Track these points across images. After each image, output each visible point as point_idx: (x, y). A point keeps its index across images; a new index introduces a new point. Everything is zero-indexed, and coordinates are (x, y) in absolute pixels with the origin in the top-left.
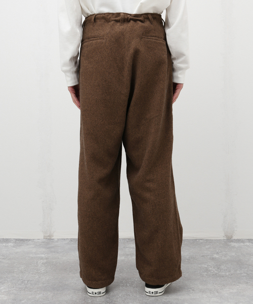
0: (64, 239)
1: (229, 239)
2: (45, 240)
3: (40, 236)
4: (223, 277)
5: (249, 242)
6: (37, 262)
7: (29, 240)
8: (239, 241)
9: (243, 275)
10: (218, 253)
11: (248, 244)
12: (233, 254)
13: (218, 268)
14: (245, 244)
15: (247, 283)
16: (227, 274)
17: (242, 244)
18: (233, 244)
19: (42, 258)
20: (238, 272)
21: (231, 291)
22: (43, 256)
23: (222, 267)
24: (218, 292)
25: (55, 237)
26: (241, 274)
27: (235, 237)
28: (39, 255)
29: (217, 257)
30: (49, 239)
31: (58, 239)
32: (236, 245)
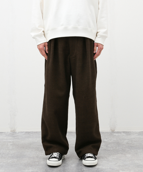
0: (22, 132)
1: (113, 132)
2: (11, 132)
3: (9, 130)
4: (109, 150)
5: (124, 133)
6: (8, 144)
7: (3, 133)
8: (118, 132)
9: (120, 149)
10: (106, 139)
11: (123, 134)
12: (115, 139)
13: (107, 146)
14: (122, 134)
15: (122, 153)
16: (112, 149)
17: (120, 134)
18: (115, 134)
19: (10, 142)
20: (117, 148)
21: (114, 157)
22: (11, 141)
23: (109, 146)
24: (106, 158)
25: (17, 131)
26: (119, 149)
27: (116, 131)
28: (8, 140)
29: (106, 140)
30: (14, 132)
31: (19, 132)
32: (117, 134)
